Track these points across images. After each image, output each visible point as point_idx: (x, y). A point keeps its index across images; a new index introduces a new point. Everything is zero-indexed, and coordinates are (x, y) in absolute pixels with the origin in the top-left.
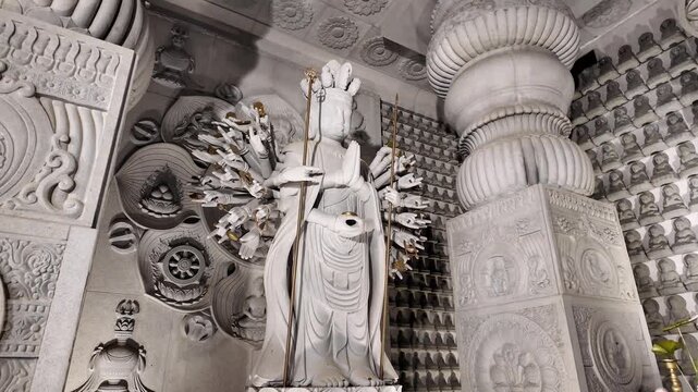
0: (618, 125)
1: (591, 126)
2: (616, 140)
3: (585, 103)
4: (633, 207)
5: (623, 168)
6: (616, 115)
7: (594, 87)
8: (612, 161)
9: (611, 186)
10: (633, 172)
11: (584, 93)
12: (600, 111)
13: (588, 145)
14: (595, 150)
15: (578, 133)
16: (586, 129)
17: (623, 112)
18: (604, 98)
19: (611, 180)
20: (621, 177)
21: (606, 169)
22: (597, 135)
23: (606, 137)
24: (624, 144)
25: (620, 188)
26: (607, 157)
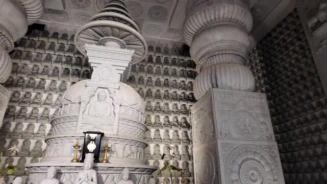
0: (36, 60)
1: (24, 54)
2: (31, 66)
3: (28, 43)
4: (21, 97)
5: (26, 79)
6: (37, 56)
7: (36, 39)
8: (24, 73)
9: (17, 84)
10: (29, 82)
11: (30, 39)
12: (32, 50)
13: (17, 61)
14: (19, 65)
15: (16, 53)
16: (21, 54)
17: (40, 56)
18: (37, 46)
19: (18, 81)
20: (23, 82)
21: (19, 75)
22: (24, 59)
23: (27, 62)
24: (33, 69)
25: (20, 86)
26: (22, 70)
